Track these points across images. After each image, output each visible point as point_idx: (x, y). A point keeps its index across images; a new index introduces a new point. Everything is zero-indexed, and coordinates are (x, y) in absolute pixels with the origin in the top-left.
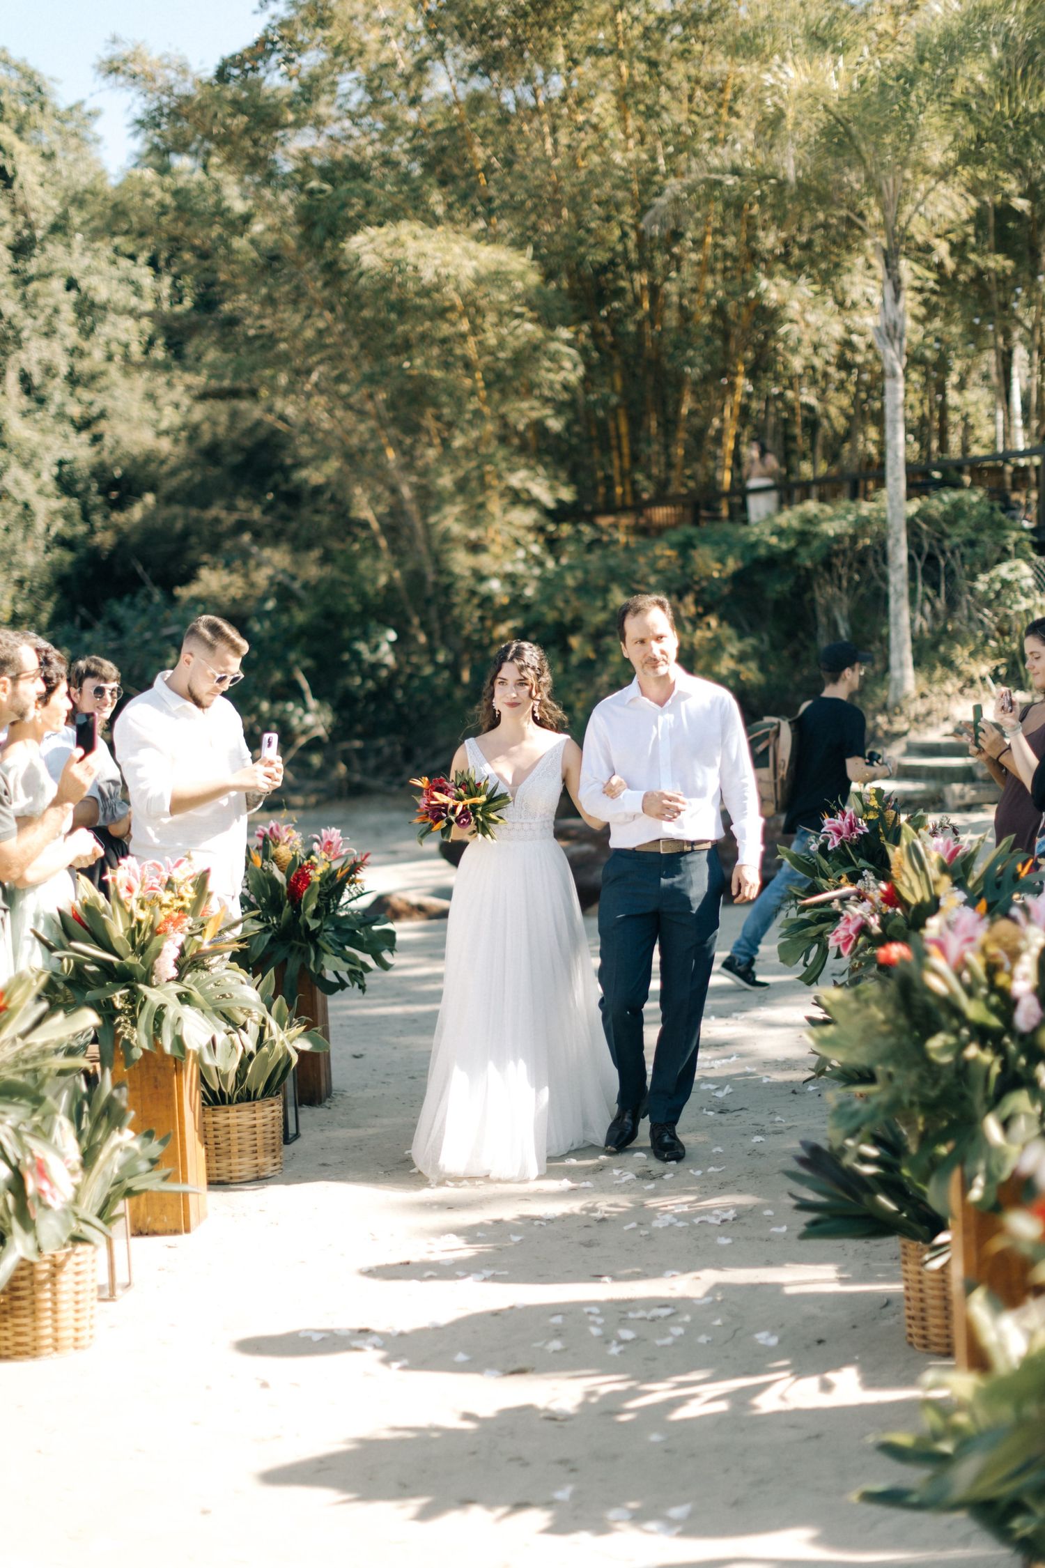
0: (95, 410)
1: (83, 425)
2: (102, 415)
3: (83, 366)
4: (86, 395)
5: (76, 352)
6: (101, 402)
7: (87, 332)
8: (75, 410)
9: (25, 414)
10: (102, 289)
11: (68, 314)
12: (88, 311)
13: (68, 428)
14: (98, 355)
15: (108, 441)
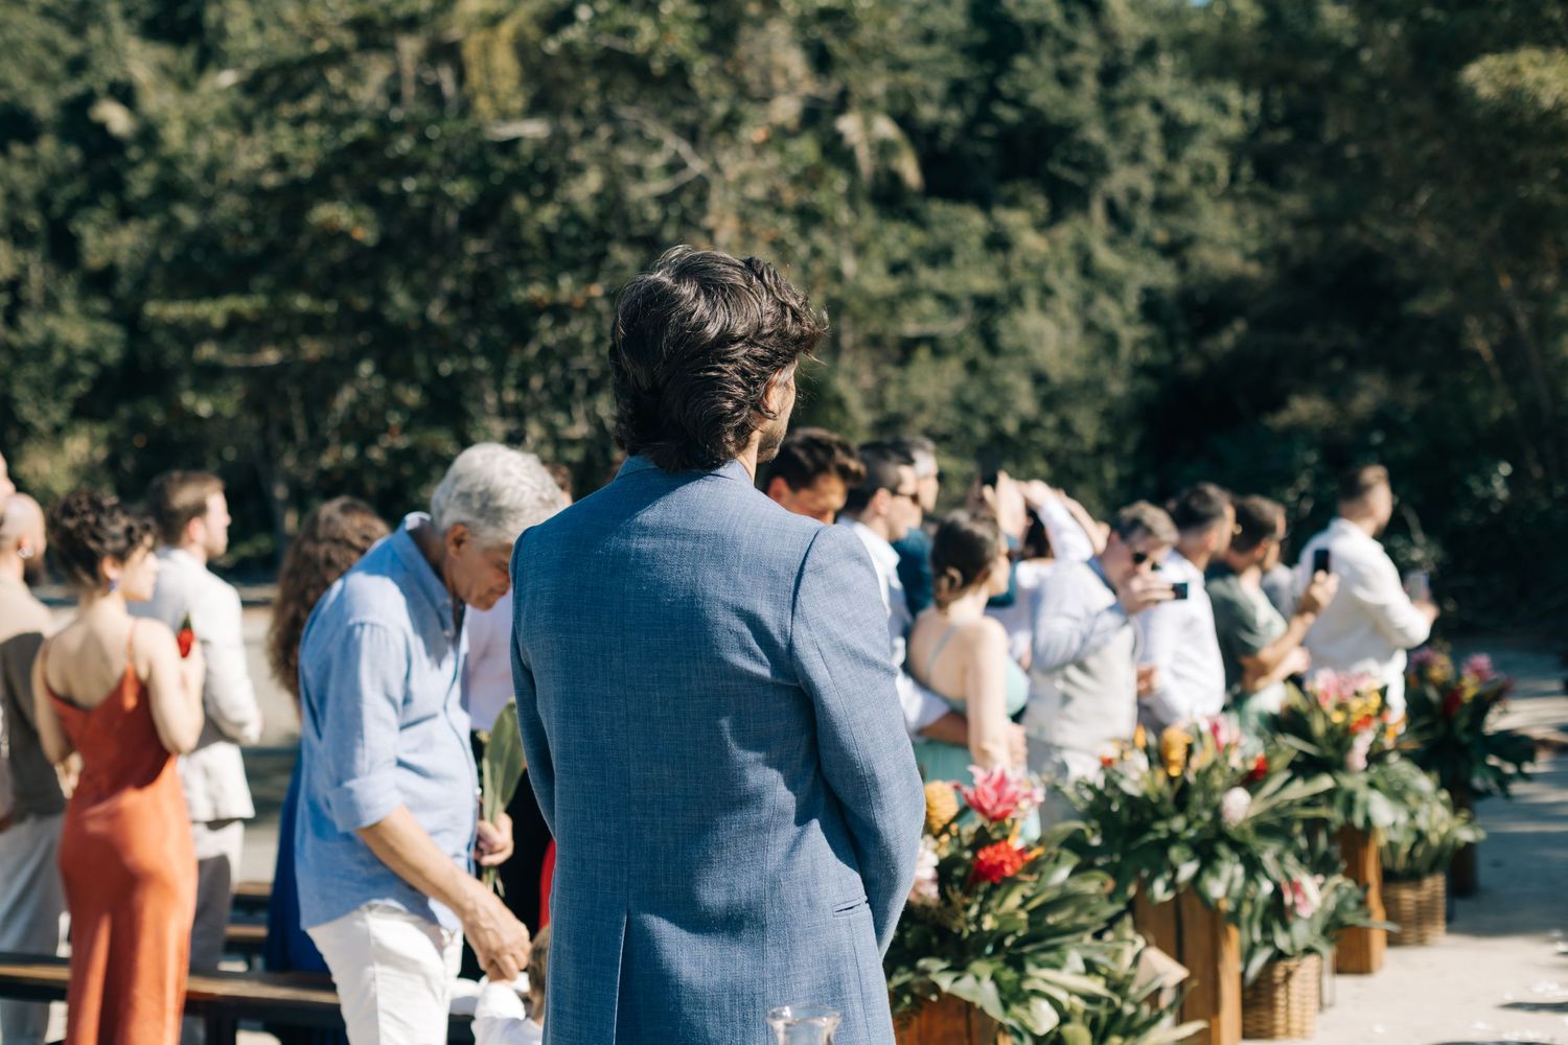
0: (1181, 236)
1: (1169, 251)
2: (1189, 240)
4: (1173, 220)
5: (1162, 177)
6: (1186, 225)
7: (1173, 154)
8: (1161, 236)
9: (1112, 242)
10: (1189, 109)
11: (1154, 138)
12: (1176, 133)
14: (1183, 176)
15: (1195, 267)
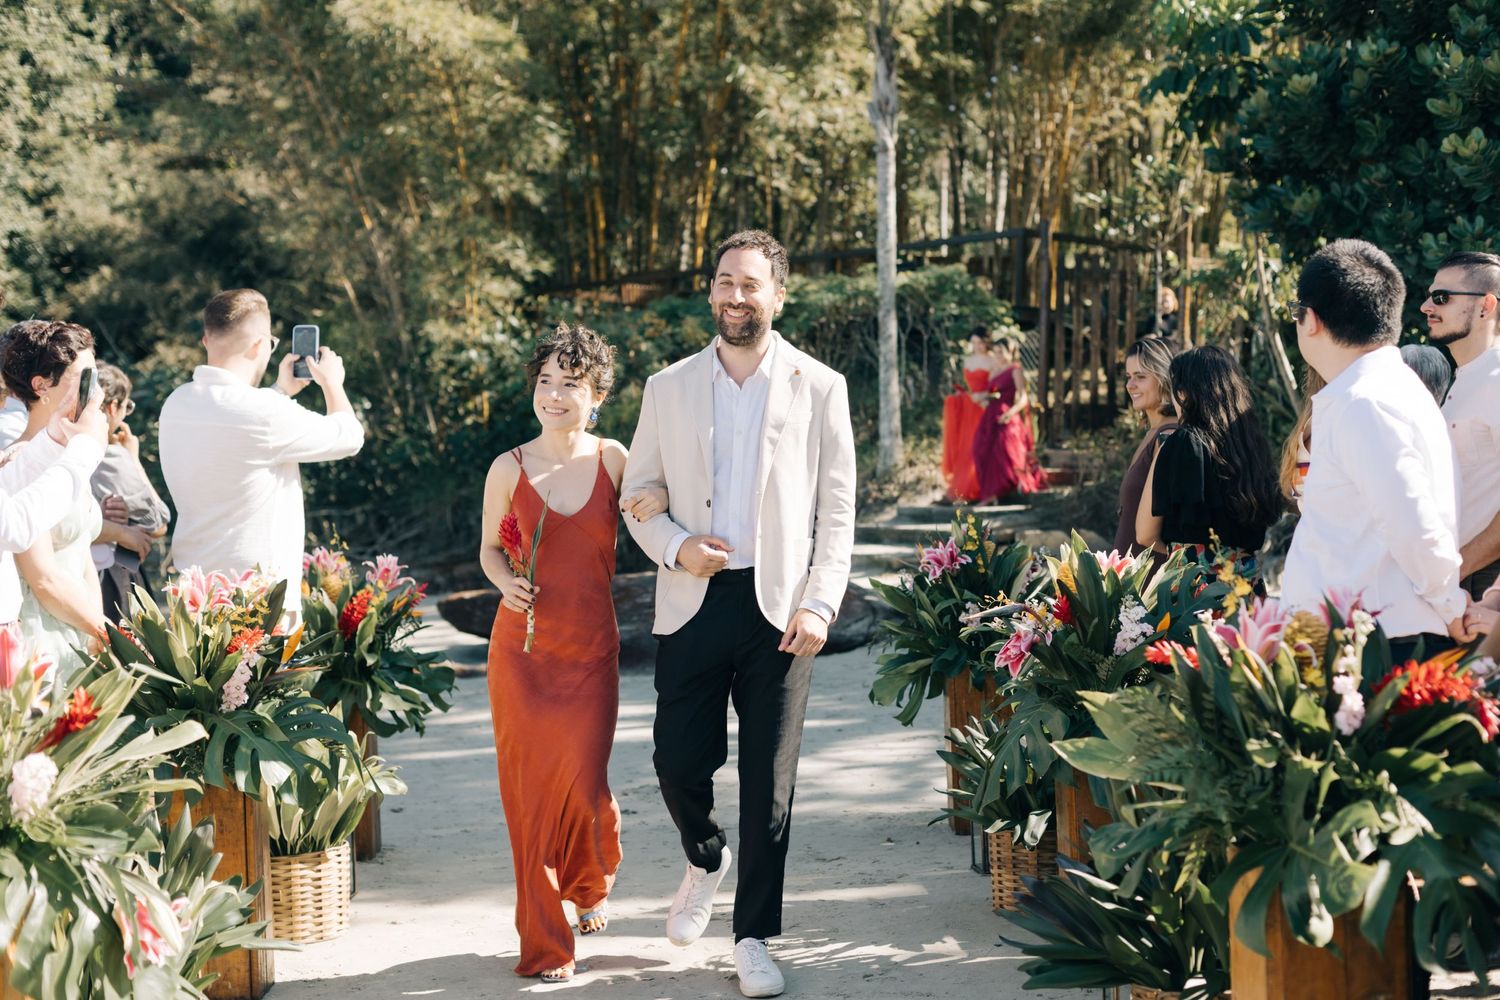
0: (48, 184)
1: (37, 198)
2: (56, 190)
3: (37, 139)
4: (39, 169)
5: (29, 126)
6: (55, 175)
7: (41, 106)
8: (28, 183)
10: (58, 64)
11: (22, 87)
12: (43, 85)
13: (21, 202)
14: (52, 128)
15: (62, 215)
